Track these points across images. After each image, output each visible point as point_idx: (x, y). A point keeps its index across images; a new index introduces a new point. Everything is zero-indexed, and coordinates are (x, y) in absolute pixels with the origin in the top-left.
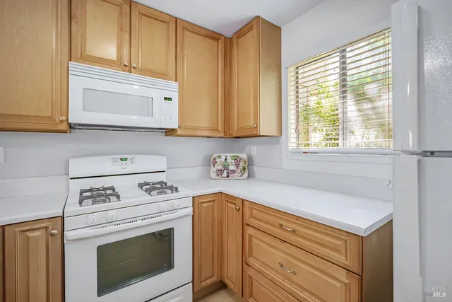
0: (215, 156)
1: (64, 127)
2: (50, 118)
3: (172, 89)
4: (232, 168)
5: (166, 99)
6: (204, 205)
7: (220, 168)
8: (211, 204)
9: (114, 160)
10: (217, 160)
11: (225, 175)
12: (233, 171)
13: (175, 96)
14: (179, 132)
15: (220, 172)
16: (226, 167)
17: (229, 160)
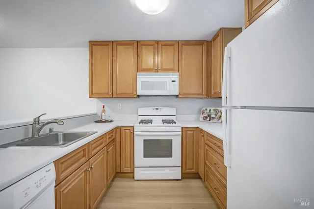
0: (204, 108)
1: (136, 96)
2: (132, 93)
3: (175, 76)
4: (212, 116)
5: (173, 81)
6: (189, 132)
7: (206, 115)
8: (192, 132)
9: (153, 109)
10: (205, 111)
11: (208, 119)
12: (213, 118)
13: (177, 80)
14: (180, 96)
15: (205, 118)
16: (209, 116)
17: (212, 111)
